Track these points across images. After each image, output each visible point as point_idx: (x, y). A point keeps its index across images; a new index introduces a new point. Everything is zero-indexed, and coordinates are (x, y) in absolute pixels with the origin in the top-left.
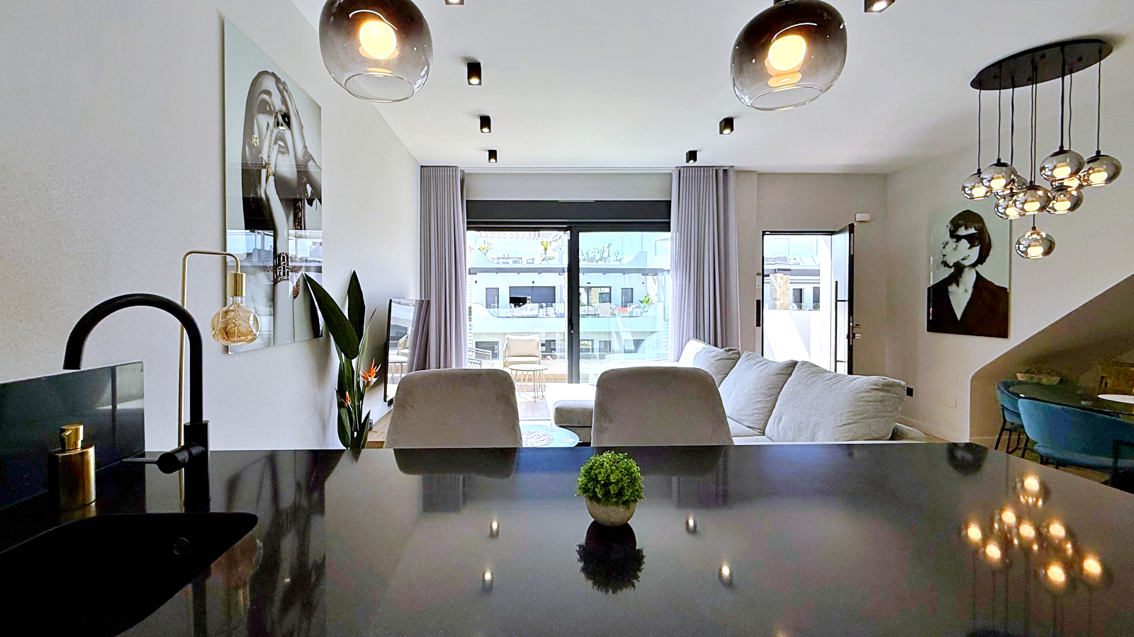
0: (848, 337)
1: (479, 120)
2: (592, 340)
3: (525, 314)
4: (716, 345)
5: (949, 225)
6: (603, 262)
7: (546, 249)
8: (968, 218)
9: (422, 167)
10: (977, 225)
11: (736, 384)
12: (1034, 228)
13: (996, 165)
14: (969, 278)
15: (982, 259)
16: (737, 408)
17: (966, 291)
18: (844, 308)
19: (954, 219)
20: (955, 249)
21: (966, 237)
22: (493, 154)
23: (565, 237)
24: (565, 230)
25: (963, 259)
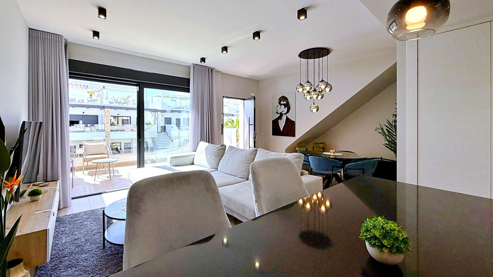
0: (254, 138)
1: (97, 10)
2: (120, 143)
3: (78, 129)
4: (209, 142)
5: (278, 100)
6: (126, 104)
7: (91, 95)
8: (284, 98)
9: (30, 29)
10: (286, 101)
11: (229, 160)
12: (314, 103)
13: (307, 82)
14: (284, 118)
15: (288, 112)
16: (233, 170)
17: (283, 122)
18: (252, 127)
19: (280, 98)
20: (280, 108)
21: (283, 104)
22: (96, 34)
23: (135, 89)
24: (136, 85)
25: (283, 112)
